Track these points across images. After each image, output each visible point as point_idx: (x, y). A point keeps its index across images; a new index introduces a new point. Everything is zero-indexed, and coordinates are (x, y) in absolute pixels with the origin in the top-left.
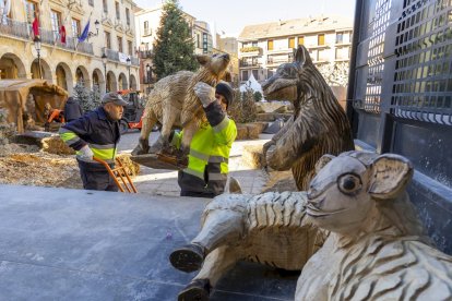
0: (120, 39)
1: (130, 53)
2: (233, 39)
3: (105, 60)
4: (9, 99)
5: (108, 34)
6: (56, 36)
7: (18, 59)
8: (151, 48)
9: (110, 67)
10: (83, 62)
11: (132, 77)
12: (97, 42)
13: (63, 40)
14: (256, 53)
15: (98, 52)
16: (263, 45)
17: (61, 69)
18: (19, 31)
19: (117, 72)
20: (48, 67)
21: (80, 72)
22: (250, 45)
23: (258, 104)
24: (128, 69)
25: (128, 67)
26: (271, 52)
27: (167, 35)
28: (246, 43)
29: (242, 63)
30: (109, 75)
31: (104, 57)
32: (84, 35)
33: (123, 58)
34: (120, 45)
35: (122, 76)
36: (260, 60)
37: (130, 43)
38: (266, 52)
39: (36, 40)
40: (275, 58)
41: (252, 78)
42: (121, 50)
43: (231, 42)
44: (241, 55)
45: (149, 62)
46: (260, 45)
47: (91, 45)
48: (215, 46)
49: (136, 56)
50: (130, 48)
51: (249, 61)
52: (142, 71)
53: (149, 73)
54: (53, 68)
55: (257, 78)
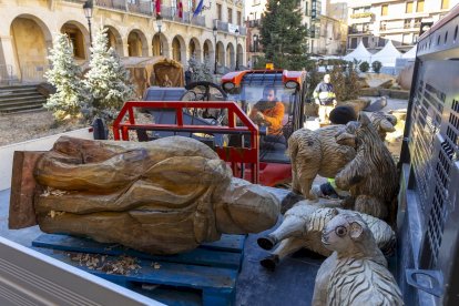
0: (230, 10)
1: (239, 23)
2: (343, 4)
3: (216, 32)
5: (219, 6)
6: (175, 11)
7: (143, 34)
8: (259, 17)
9: (221, 38)
10: (195, 34)
11: (239, 46)
12: (209, 15)
13: (181, 15)
14: (368, 20)
15: (209, 24)
16: (376, 11)
17: (177, 41)
18: (144, 9)
19: (225, 42)
20: (166, 40)
21: (193, 43)
22: (361, 11)
23: (362, 75)
24: (237, 38)
25: (236, 38)
26: (384, 18)
27: (276, 6)
28: (358, 9)
29: (351, 30)
30: (219, 45)
31: (215, 29)
32: (197, 10)
33: (232, 28)
34: (230, 16)
35: (230, 45)
36: (370, 26)
37: (239, 13)
38: (379, 18)
39: (159, 18)
40: (389, 25)
41: (361, 45)
42: (230, 21)
43: (341, 8)
44: (351, 22)
45: (256, 31)
46: (373, 10)
47: (204, 18)
48: (324, 13)
49: (244, 26)
50: (239, 19)
51: (360, 28)
52: (248, 40)
53: (256, 43)
54: (170, 41)
55: (366, 45)
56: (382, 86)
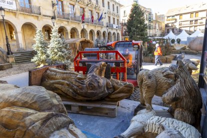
0: (114, 19)
1: (118, 24)
2: (163, 15)
3: (108, 28)
4: (73, 46)
5: (109, 17)
6: (90, 20)
7: (77, 29)
8: (126, 21)
9: (110, 30)
10: (99, 29)
11: (118, 34)
12: (105, 21)
13: (93, 21)
14: (174, 21)
15: (105, 25)
17: (91, 32)
18: (77, 19)
19: (112, 32)
20: (86, 31)
21: (98, 33)
22: (171, 18)
23: (172, 44)
25: (117, 30)
26: (181, 20)
27: (133, 16)
28: (169, 17)
29: (167, 26)
30: (109, 33)
31: (107, 26)
32: (100, 18)
33: (115, 26)
34: (114, 21)
35: (114, 33)
36: (175, 24)
37: (118, 20)
38: (178, 20)
39: (83, 22)
40: (183, 23)
41: (171, 32)
42: (114, 23)
43: (162, 17)
44: (166, 22)
45: (125, 27)
46: (176, 17)
47: (103, 22)
48: (154, 19)
49: (120, 25)
50: (118, 22)
51: (170, 25)
52: (122, 31)
53: (125, 32)
54: (88, 32)
55: (173, 32)
56: (181, 49)
